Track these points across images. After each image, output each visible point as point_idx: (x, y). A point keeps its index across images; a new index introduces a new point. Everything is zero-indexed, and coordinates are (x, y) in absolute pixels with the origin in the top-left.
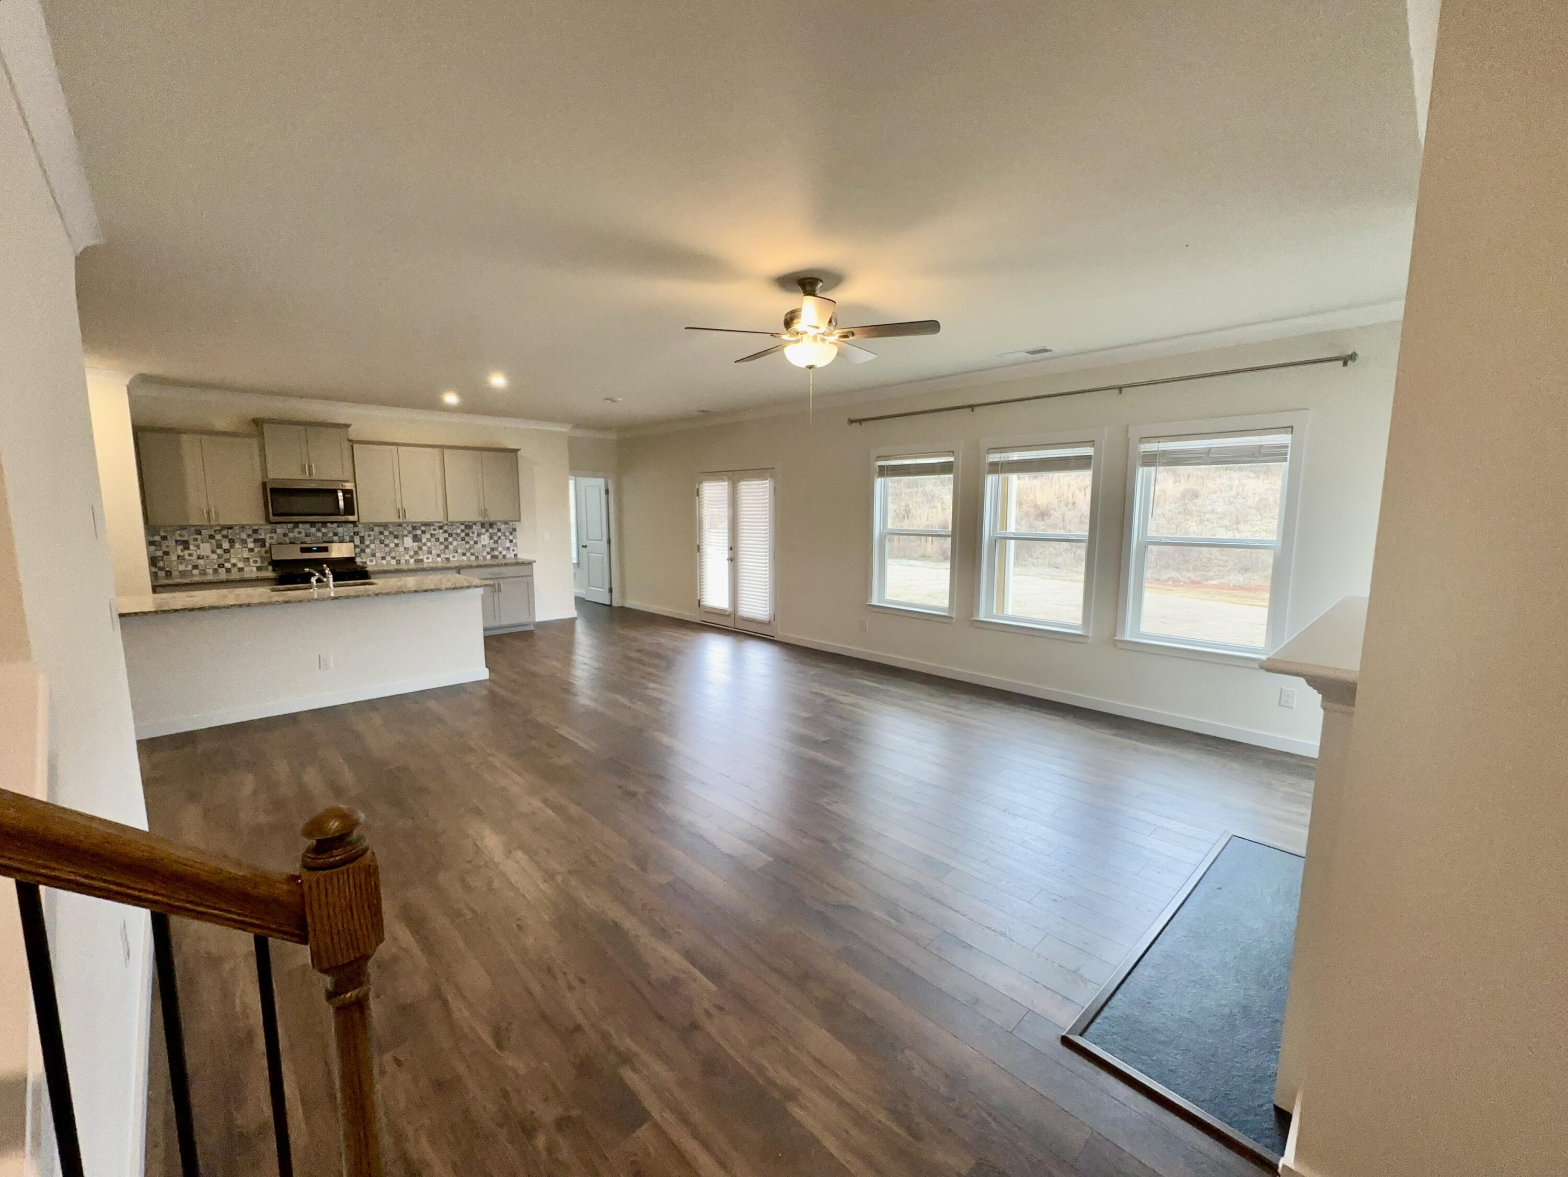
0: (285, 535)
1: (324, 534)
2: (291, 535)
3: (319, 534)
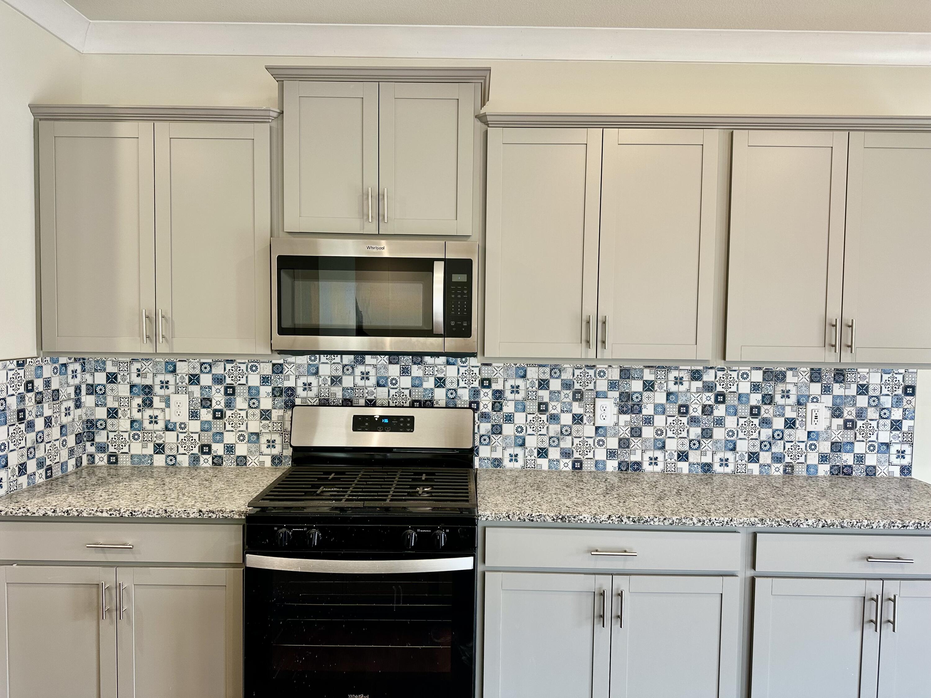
0: (336, 380)
1: (417, 383)
2: (348, 382)
3: (406, 382)
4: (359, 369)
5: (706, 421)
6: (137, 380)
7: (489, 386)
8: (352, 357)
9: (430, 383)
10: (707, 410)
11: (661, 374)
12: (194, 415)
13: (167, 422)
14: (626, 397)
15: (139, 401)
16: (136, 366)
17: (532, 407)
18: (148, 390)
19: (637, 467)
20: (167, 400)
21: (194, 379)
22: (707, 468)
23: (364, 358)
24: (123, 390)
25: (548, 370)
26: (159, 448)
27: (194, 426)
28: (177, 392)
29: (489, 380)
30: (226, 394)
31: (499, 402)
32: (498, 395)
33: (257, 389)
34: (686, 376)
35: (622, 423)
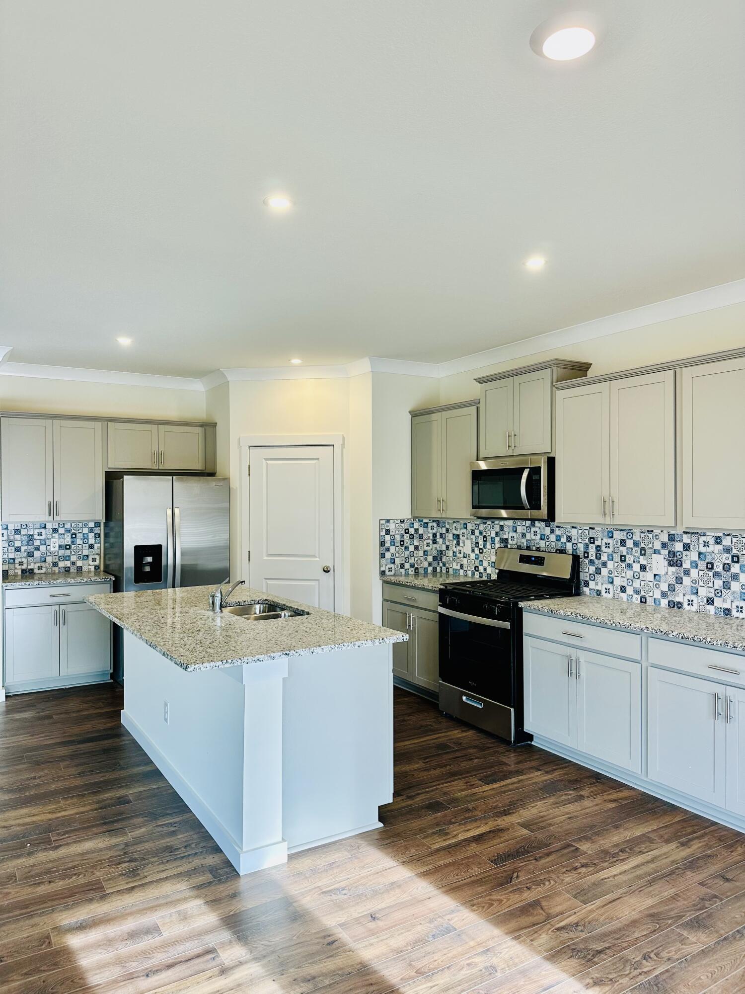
0: (524, 535)
2: (528, 536)
4: (533, 529)
5: (726, 575)
6: (455, 532)
7: (594, 543)
8: (530, 522)
9: (564, 540)
10: (726, 567)
11: (694, 538)
12: (473, 551)
13: (464, 554)
14: (672, 554)
15: (455, 542)
16: (455, 525)
17: (617, 558)
18: (458, 537)
19: (680, 605)
20: (464, 542)
21: (473, 532)
22: (727, 612)
23: (535, 523)
24: (450, 536)
25: (625, 533)
26: (462, 566)
27: (473, 556)
28: (467, 539)
29: (593, 538)
30: (484, 540)
31: (599, 553)
32: (598, 548)
33: (494, 538)
34: (711, 541)
35: (670, 573)
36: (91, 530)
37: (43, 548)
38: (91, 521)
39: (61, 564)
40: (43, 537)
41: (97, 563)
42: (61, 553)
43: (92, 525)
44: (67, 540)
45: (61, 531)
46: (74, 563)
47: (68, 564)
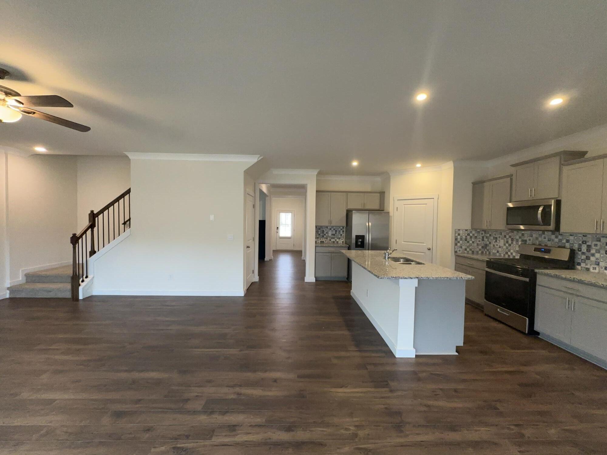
4: (543, 236)
7: (586, 243)
8: (541, 232)
13: (499, 246)
16: (495, 233)
18: (496, 238)
20: (499, 241)
30: (511, 240)
31: (589, 249)
32: (589, 246)
33: (518, 239)
36: (341, 229)
37: (327, 235)
38: (342, 226)
39: (332, 240)
40: (327, 231)
41: (343, 241)
42: (332, 236)
43: (342, 228)
44: (334, 233)
45: (332, 229)
46: (336, 240)
47: (334, 240)
